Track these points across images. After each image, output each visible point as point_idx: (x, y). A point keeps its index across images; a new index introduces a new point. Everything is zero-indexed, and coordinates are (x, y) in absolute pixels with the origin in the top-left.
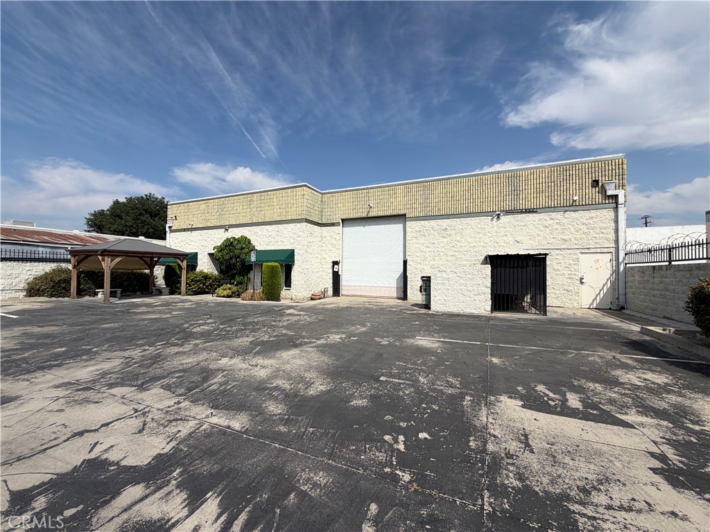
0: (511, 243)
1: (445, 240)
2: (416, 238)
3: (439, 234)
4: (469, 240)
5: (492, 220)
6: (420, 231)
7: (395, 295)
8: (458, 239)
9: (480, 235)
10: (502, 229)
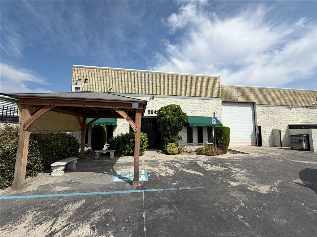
0: (296, 119)
1: (273, 117)
2: (261, 114)
3: (270, 114)
4: (282, 117)
5: (289, 109)
6: (262, 112)
7: (250, 144)
8: (278, 116)
9: (286, 115)
10: (292, 114)
